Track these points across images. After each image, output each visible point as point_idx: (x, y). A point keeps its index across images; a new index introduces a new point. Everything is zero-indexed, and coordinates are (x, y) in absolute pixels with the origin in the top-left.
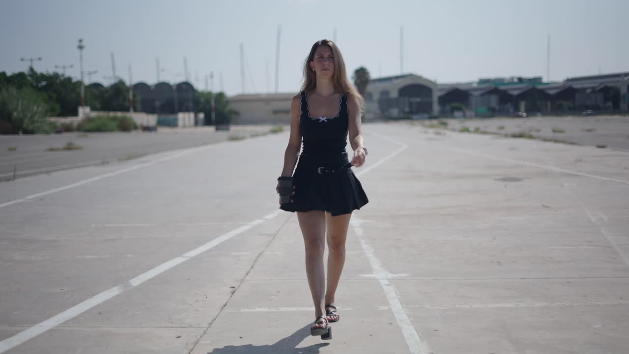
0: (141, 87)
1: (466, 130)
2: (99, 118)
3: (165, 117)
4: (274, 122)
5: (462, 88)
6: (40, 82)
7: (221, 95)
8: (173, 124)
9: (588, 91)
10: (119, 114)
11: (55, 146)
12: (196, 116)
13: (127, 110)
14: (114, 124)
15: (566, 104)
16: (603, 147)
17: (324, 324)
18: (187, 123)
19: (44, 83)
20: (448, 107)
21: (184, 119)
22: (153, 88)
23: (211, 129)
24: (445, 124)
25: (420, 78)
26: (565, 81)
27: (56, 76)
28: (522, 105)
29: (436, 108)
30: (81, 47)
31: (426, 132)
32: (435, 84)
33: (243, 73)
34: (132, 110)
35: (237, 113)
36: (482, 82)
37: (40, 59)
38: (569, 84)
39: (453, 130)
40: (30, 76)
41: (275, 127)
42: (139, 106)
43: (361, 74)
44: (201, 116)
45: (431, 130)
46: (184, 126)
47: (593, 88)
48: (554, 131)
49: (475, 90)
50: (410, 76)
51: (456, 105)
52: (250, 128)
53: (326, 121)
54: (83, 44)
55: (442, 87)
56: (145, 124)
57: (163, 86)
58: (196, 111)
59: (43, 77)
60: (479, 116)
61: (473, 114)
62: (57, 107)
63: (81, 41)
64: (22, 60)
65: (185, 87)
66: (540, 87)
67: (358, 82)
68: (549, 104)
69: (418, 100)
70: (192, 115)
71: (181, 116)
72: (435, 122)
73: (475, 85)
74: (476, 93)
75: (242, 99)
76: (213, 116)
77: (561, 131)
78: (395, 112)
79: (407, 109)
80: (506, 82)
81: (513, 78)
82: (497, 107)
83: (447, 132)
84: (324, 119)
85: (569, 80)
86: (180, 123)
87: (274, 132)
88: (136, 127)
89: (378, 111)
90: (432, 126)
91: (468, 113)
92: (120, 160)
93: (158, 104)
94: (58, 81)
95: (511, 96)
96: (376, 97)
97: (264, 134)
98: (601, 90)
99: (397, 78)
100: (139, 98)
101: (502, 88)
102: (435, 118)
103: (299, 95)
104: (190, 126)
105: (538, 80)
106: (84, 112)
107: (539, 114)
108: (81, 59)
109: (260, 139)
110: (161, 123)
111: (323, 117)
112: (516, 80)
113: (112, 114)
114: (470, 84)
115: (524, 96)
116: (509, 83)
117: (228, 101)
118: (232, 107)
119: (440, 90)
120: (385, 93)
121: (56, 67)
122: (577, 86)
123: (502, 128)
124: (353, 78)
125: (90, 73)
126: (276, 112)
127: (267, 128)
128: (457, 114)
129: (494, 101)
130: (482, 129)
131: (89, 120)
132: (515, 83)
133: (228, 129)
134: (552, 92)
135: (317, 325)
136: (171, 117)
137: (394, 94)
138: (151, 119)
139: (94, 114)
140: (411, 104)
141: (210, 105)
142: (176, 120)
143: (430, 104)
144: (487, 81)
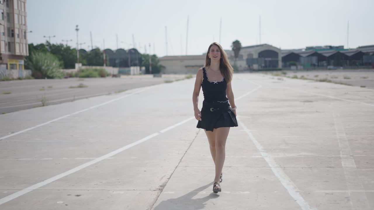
0: (108, 51)
1: (296, 77)
2: (87, 70)
3: (123, 69)
4: (186, 72)
5: (296, 52)
7: (154, 56)
8: (128, 73)
9: (371, 54)
10: (98, 68)
11: (74, 85)
12: (141, 70)
13: (102, 65)
14: (96, 73)
15: (358, 62)
16: (364, 87)
18: (136, 73)
20: (288, 64)
21: (134, 70)
22: (115, 52)
23: (150, 77)
24: (285, 74)
25: (271, 46)
26: (357, 48)
29: (280, 64)
30: (77, 30)
31: (273, 78)
32: (280, 50)
33: (167, 43)
34: (105, 65)
35: (164, 67)
36: (308, 48)
37: (55, 36)
38: (360, 50)
39: (289, 77)
40: (47, 46)
41: (188, 76)
42: (108, 63)
43: (237, 45)
44: (144, 68)
45: (276, 77)
46: (134, 75)
48: (345, 78)
49: (304, 53)
50: (266, 45)
51: (292, 62)
54: (78, 28)
55: (284, 52)
57: (120, 51)
58: (141, 66)
61: (302, 67)
63: (77, 26)
64: (44, 37)
65: (134, 52)
66: (342, 52)
67: (235, 48)
68: (348, 61)
69: (270, 59)
70: (138, 68)
71: (132, 68)
72: (279, 73)
73: (304, 50)
74: (304, 55)
75: (168, 59)
76: (150, 68)
77: (348, 78)
78: (255, 66)
79: (263, 65)
80: (322, 48)
81: (326, 46)
82: (316, 64)
83: (285, 78)
85: (360, 48)
86: (132, 72)
87: (188, 78)
88: (108, 75)
89: (247, 66)
90: (277, 75)
91: (299, 67)
92: (116, 92)
93: (117, 61)
94: (63, 49)
95: (325, 57)
96: (245, 57)
97: (183, 79)
99: (257, 46)
100: (108, 58)
101: (319, 52)
102: (280, 70)
104: (137, 75)
105: (342, 47)
106: (78, 66)
107: (342, 68)
108: (77, 36)
110: (121, 73)
111: (215, 81)
112: (328, 48)
113: (94, 67)
114: (301, 50)
115: (332, 57)
116: (324, 49)
117: (159, 60)
118: (160, 63)
119: (283, 54)
120: (250, 55)
121: (63, 41)
122: (364, 51)
123: (317, 76)
124: (231, 46)
125: (81, 44)
126: (186, 67)
127: (183, 76)
128: (293, 67)
129: (314, 60)
130: (306, 76)
131: (81, 71)
133: (161, 76)
134: (349, 55)
136: (127, 69)
137: (255, 56)
138: (114, 70)
139: (84, 68)
140: (265, 61)
141: (149, 62)
142: (130, 71)
143: (277, 62)
144: (311, 48)
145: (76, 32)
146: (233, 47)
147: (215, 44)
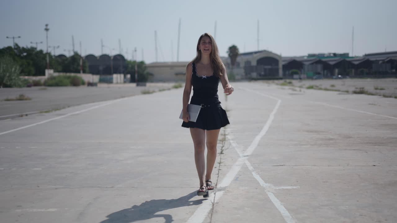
0: (90, 57)
2: (59, 76)
3: (104, 77)
4: (175, 81)
5: (298, 60)
6: (22, 53)
7: (142, 63)
8: (110, 82)
9: (380, 62)
10: (73, 75)
11: (10, 97)
12: (125, 77)
13: (78, 72)
14: (68, 81)
15: (366, 70)
17: (205, 189)
18: (119, 81)
19: (25, 54)
20: (287, 73)
21: (117, 78)
22: (98, 58)
23: (134, 85)
24: (290, 83)
25: (271, 53)
26: (363, 56)
27: (33, 49)
28: (337, 71)
29: (281, 72)
30: (47, 30)
32: (280, 57)
33: (156, 49)
34: (81, 72)
35: (152, 75)
36: (310, 56)
37: (19, 37)
38: (367, 58)
40: (15, 49)
41: (177, 84)
42: (87, 70)
43: (233, 50)
44: (129, 76)
46: (117, 83)
47: (383, 60)
49: (306, 61)
50: (264, 51)
51: (294, 70)
52: (160, 85)
53: (206, 78)
54: (48, 27)
55: (285, 59)
56: (91, 81)
57: (105, 57)
58: (125, 74)
59: (24, 50)
60: (310, 78)
61: (305, 76)
62: (33, 70)
63: (47, 25)
64: (7, 37)
65: (119, 58)
66: (348, 59)
67: (231, 54)
68: (353, 71)
69: (269, 67)
70: (122, 76)
71: (115, 76)
73: (306, 58)
74: (307, 63)
75: (156, 66)
76: (136, 76)
78: (254, 75)
79: (263, 73)
80: (326, 56)
81: (330, 54)
82: (322, 72)
84: (205, 77)
85: (366, 55)
86: (115, 81)
87: (176, 87)
88: (83, 83)
89: (244, 74)
91: (302, 76)
93: (101, 68)
95: (330, 65)
96: (242, 65)
97: (169, 89)
98: (388, 62)
99: (256, 53)
100: (87, 64)
101: (324, 60)
102: (281, 79)
103: (191, 62)
104: (121, 83)
105: (346, 55)
106: (49, 72)
107: (348, 77)
108: (47, 37)
109: (166, 92)
110: (101, 81)
111: (204, 76)
112: (332, 55)
113: (68, 74)
114: (303, 57)
115: (337, 65)
116: (327, 57)
117: (146, 67)
118: (149, 70)
119: (284, 61)
120: (248, 63)
122: (372, 59)
124: (227, 52)
125: (55, 48)
126: (177, 74)
127: (172, 85)
128: (295, 76)
129: (319, 67)
131: (52, 78)
132: (332, 57)
134: (356, 63)
135: (201, 190)
136: (108, 77)
137: (254, 63)
138: (95, 78)
139: (56, 74)
140: (265, 70)
141: (135, 69)
142: (112, 79)
143: (277, 70)
144: (313, 55)
145: (45, 32)
146: (229, 53)
147: (206, 35)
